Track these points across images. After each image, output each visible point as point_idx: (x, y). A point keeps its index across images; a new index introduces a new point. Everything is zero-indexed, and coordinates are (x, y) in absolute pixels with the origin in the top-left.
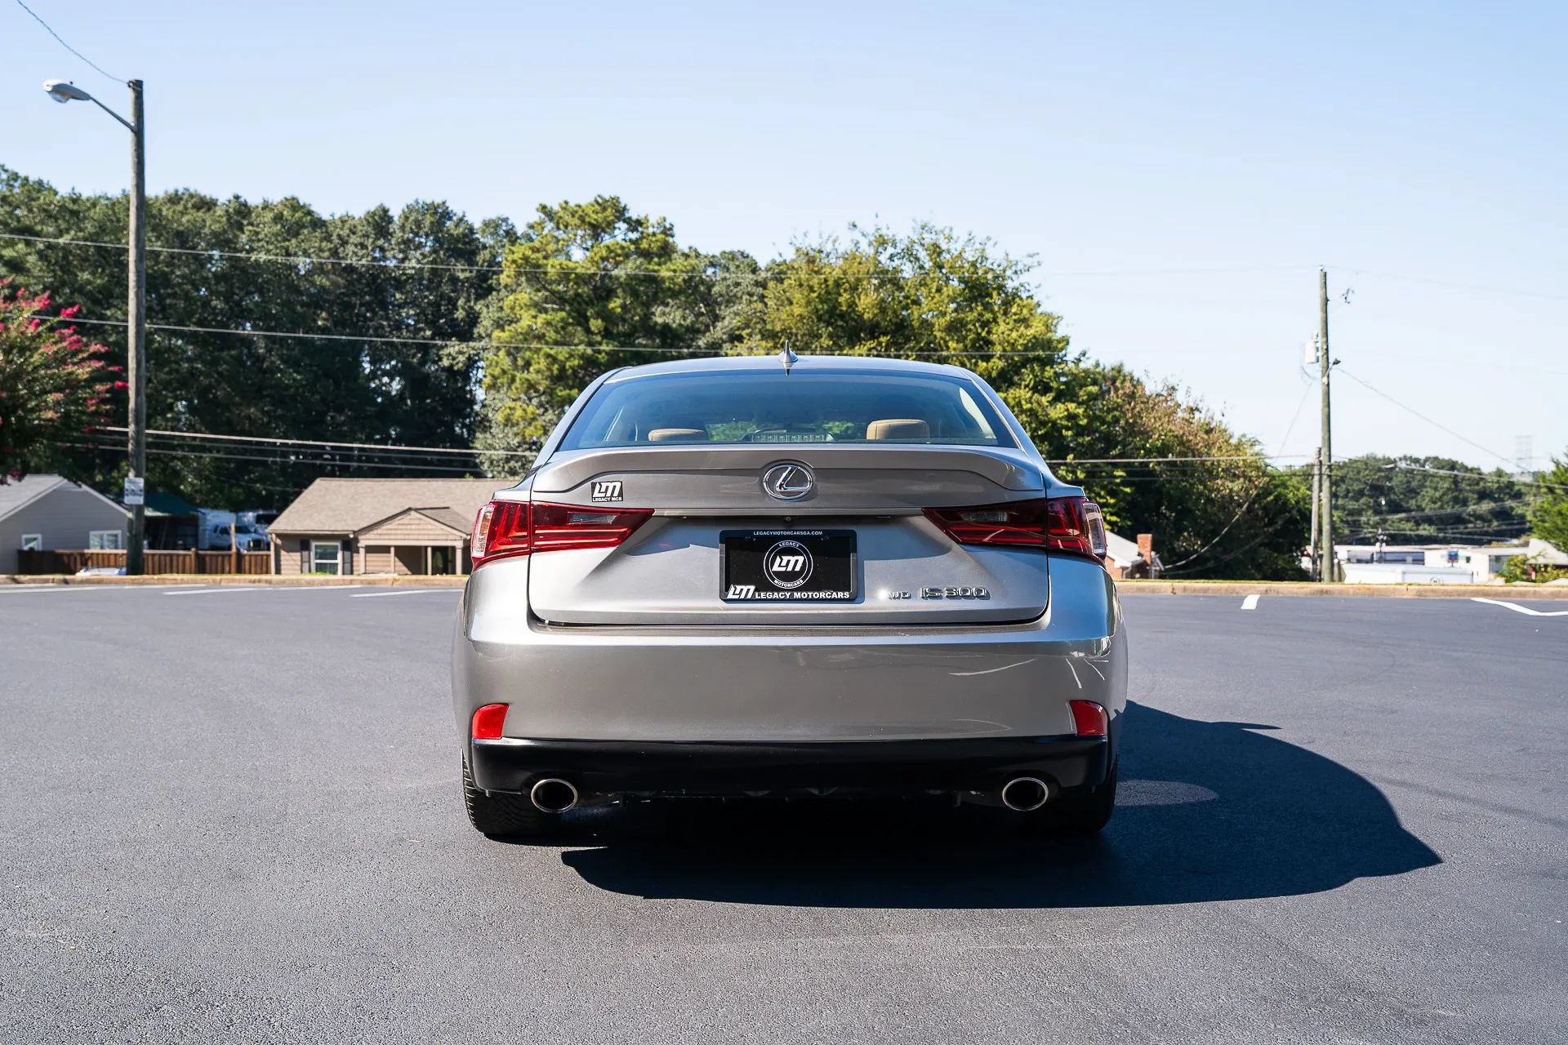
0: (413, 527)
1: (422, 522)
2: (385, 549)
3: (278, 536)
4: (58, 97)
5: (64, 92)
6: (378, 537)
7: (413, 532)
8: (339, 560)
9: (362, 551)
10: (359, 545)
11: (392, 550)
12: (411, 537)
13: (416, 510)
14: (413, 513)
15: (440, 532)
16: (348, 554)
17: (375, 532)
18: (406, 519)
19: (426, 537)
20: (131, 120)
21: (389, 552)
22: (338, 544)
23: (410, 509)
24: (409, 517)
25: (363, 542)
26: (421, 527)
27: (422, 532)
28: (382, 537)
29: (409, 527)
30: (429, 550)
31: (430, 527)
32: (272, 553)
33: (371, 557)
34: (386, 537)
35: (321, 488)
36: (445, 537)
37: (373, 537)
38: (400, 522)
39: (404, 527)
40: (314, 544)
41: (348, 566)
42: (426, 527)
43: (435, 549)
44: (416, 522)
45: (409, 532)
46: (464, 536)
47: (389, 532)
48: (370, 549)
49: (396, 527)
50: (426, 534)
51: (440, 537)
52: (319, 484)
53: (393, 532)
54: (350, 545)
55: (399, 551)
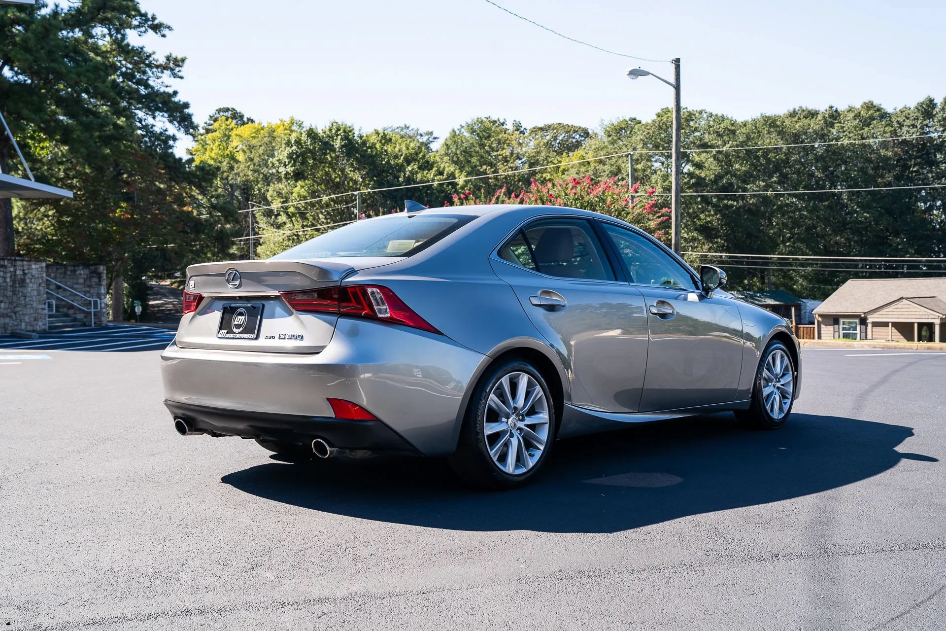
0: (905, 310)
1: (911, 306)
2: (886, 324)
3: (819, 315)
4: (632, 76)
5: (635, 73)
6: (880, 316)
7: (905, 313)
8: (858, 331)
9: (870, 326)
10: (868, 321)
11: (890, 324)
12: (903, 316)
13: (907, 299)
14: (904, 300)
15: (924, 313)
16: (863, 327)
17: (878, 313)
18: (899, 305)
19: (913, 317)
20: (672, 80)
21: (888, 326)
22: (857, 321)
23: (902, 298)
24: (901, 303)
25: (871, 319)
26: (910, 310)
27: (910, 313)
28: (883, 316)
29: (901, 310)
30: (916, 325)
31: (916, 310)
32: (816, 326)
33: (876, 329)
34: (886, 316)
35: (852, 285)
36: (927, 317)
37: (876, 316)
38: (896, 306)
39: (898, 310)
40: (841, 321)
41: (863, 335)
42: (913, 310)
43: (921, 325)
44: (905, 306)
45: (902, 313)
46: (941, 316)
47: (888, 313)
48: (875, 324)
49: (892, 310)
50: (915, 315)
51: (924, 317)
52: (851, 284)
53: (890, 313)
54: (863, 321)
55: (896, 325)
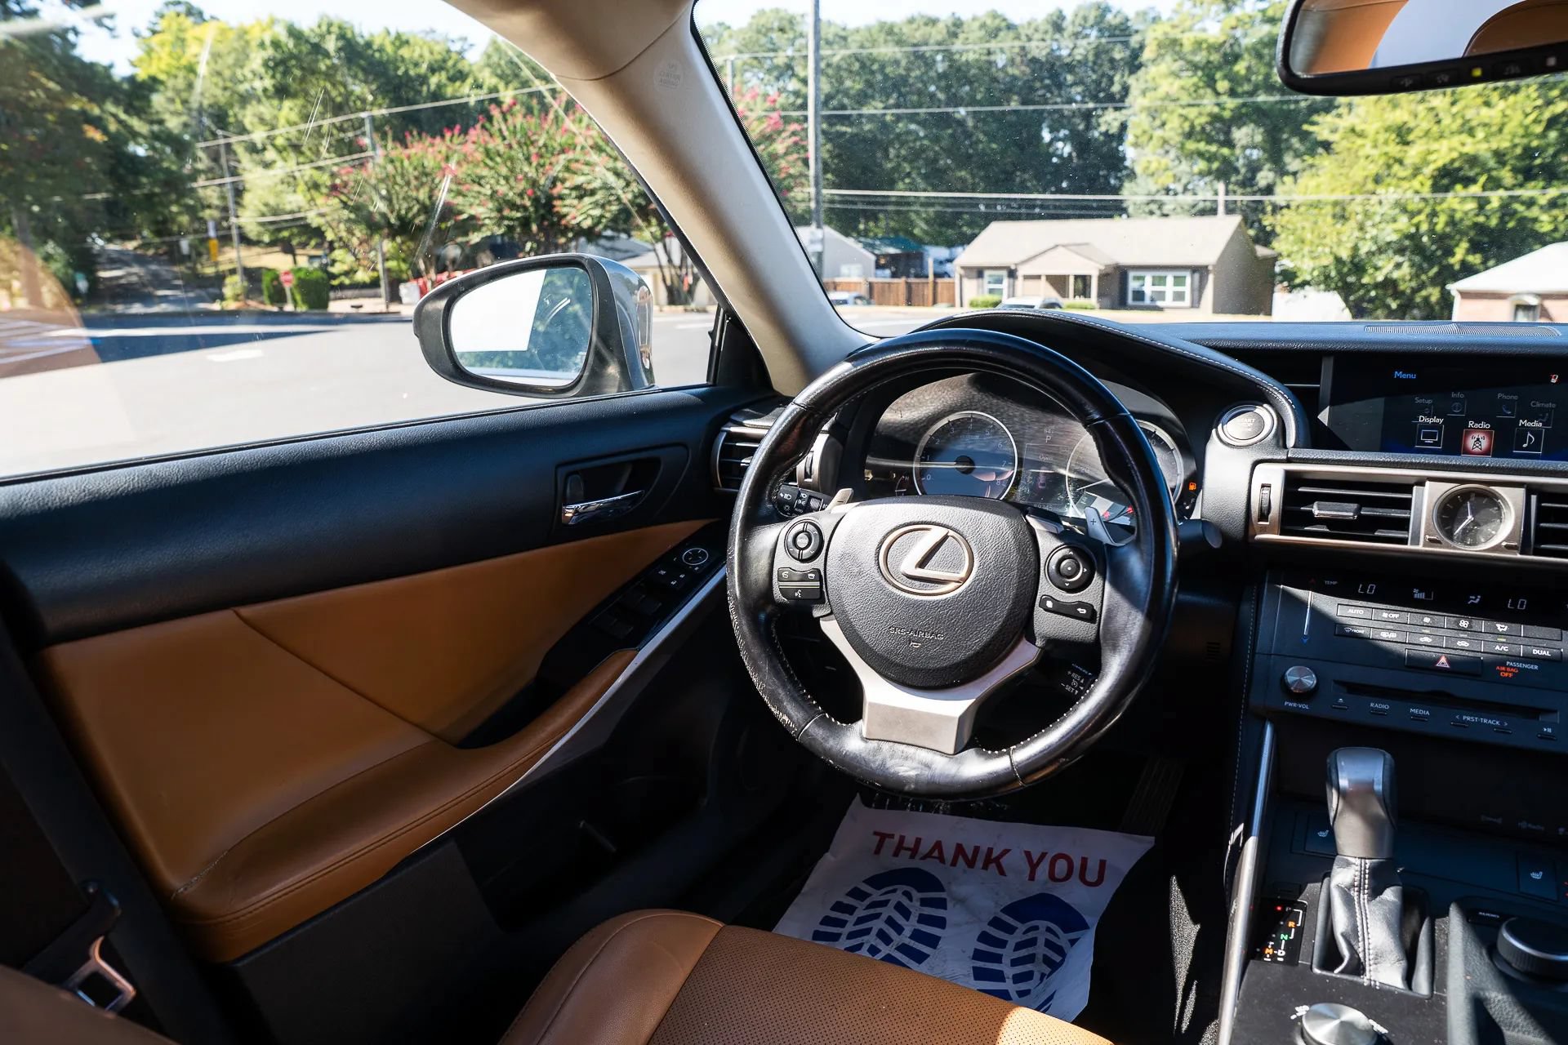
0: (1061, 260)
1: (1067, 255)
2: (1038, 277)
3: (963, 268)
6: (1033, 268)
7: (1060, 264)
8: (1005, 286)
9: (1020, 279)
10: (1018, 274)
11: (1043, 278)
12: (1058, 268)
13: (1064, 246)
14: (1060, 249)
15: (1081, 263)
16: (1012, 280)
17: (1031, 264)
18: (1054, 253)
19: (1070, 268)
21: (1041, 280)
22: (1004, 273)
23: (1058, 245)
24: (1057, 251)
25: (1021, 273)
26: (1066, 259)
27: (1067, 264)
28: (1036, 268)
29: (1056, 259)
30: (1072, 277)
31: (1072, 259)
32: (957, 281)
33: (1028, 281)
34: (1039, 268)
36: (1084, 268)
37: (1028, 268)
38: (1050, 256)
39: (1053, 259)
40: (987, 273)
41: (1011, 290)
42: (1069, 259)
43: (1076, 277)
44: (1061, 255)
45: (1056, 264)
46: (1099, 266)
47: (1041, 264)
48: (1026, 277)
49: (1046, 260)
50: (1071, 265)
51: (1081, 267)
52: (995, 228)
53: (1044, 263)
54: (1012, 274)
55: (1050, 278)
